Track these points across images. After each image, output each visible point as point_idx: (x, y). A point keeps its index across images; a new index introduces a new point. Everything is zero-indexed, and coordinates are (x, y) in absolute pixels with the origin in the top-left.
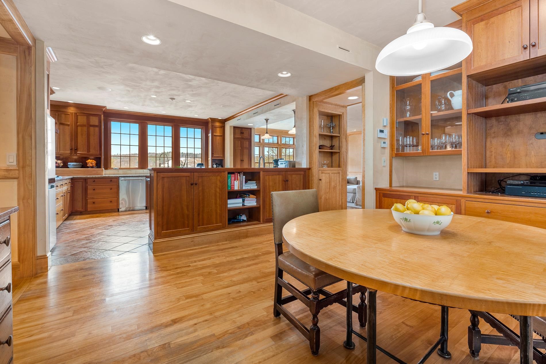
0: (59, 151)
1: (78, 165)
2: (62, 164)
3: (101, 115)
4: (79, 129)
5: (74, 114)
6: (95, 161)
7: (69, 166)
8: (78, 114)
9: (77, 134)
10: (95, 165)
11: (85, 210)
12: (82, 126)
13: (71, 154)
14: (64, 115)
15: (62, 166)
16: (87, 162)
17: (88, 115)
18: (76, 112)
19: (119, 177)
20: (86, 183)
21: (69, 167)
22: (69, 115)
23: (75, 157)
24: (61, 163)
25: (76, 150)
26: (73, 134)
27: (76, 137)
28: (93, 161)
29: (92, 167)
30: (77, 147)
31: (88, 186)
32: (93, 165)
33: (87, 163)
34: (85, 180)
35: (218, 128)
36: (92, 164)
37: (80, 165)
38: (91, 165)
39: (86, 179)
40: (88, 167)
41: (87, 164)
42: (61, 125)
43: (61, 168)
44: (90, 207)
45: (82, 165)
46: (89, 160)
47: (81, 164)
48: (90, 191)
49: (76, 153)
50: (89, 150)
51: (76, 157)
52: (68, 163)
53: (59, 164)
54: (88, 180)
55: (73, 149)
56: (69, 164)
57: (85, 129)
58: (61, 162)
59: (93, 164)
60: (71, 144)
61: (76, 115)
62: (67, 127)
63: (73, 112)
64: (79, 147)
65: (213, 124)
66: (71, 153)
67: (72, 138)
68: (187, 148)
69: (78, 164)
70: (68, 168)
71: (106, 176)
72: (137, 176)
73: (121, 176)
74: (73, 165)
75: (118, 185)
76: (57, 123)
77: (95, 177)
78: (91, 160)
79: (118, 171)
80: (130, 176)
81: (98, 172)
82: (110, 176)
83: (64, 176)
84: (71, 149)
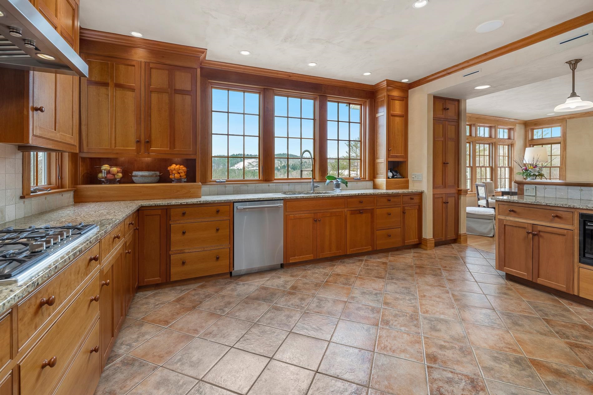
0: (113, 147)
1: (152, 176)
2: (120, 175)
3: (196, 69)
4: (154, 96)
5: (143, 65)
6: (185, 166)
7: (134, 179)
8: (151, 65)
9: (150, 108)
10: (185, 177)
11: (166, 280)
12: (160, 91)
13: (138, 153)
14: (123, 66)
15: (121, 178)
16: (169, 168)
17: (172, 69)
18: (148, 61)
19: (234, 202)
20: (168, 218)
21: (135, 181)
22: (134, 66)
23: (146, 159)
24: (118, 172)
25: (148, 143)
26: (143, 109)
27: (149, 115)
28: (182, 166)
29: (179, 180)
30: (150, 136)
31: (172, 225)
32: (180, 176)
33: (170, 171)
34: (165, 210)
35: (397, 102)
36: (179, 173)
37: (156, 176)
38: (177, 176)
39: (167, 209)
40: (171, 181)
41: (170, 175)
42: (117, 89)
43: (120, 182)
44: (176, 272)
45: (159, 176)
46: (174, 166)
47: (158, 173)
48: (175, 237)
49: (147, 150)
50: (172, 144)
51: (149, 158)
52: (132, 173)
53: (114, 175)
54: (172, 210)
55: (143, 142)
56: (135, 173)
57: (165, 97)
58: (119, 169)
59: (182, 173)
61: (148, 68)
62: (130, 94)
63: (143, 60)
64: (153, 137)
65: (389, 93)
66: (138, 151)
67: (140, 118)
68: (338, 140)
69: (151, 173)
70: (133, 182)
71: (209, 201)
72: (268, 199)
73: (238, 201)
74: (142, 176)
75: (232, 220)
76: (110, 85)
77: (186, 203)
78: (176, 165)
79: (226, 186)
80: (255, 200)
81: (190, 191)
82: (215, 201)
83: (123, 201)
84: (138, 142)
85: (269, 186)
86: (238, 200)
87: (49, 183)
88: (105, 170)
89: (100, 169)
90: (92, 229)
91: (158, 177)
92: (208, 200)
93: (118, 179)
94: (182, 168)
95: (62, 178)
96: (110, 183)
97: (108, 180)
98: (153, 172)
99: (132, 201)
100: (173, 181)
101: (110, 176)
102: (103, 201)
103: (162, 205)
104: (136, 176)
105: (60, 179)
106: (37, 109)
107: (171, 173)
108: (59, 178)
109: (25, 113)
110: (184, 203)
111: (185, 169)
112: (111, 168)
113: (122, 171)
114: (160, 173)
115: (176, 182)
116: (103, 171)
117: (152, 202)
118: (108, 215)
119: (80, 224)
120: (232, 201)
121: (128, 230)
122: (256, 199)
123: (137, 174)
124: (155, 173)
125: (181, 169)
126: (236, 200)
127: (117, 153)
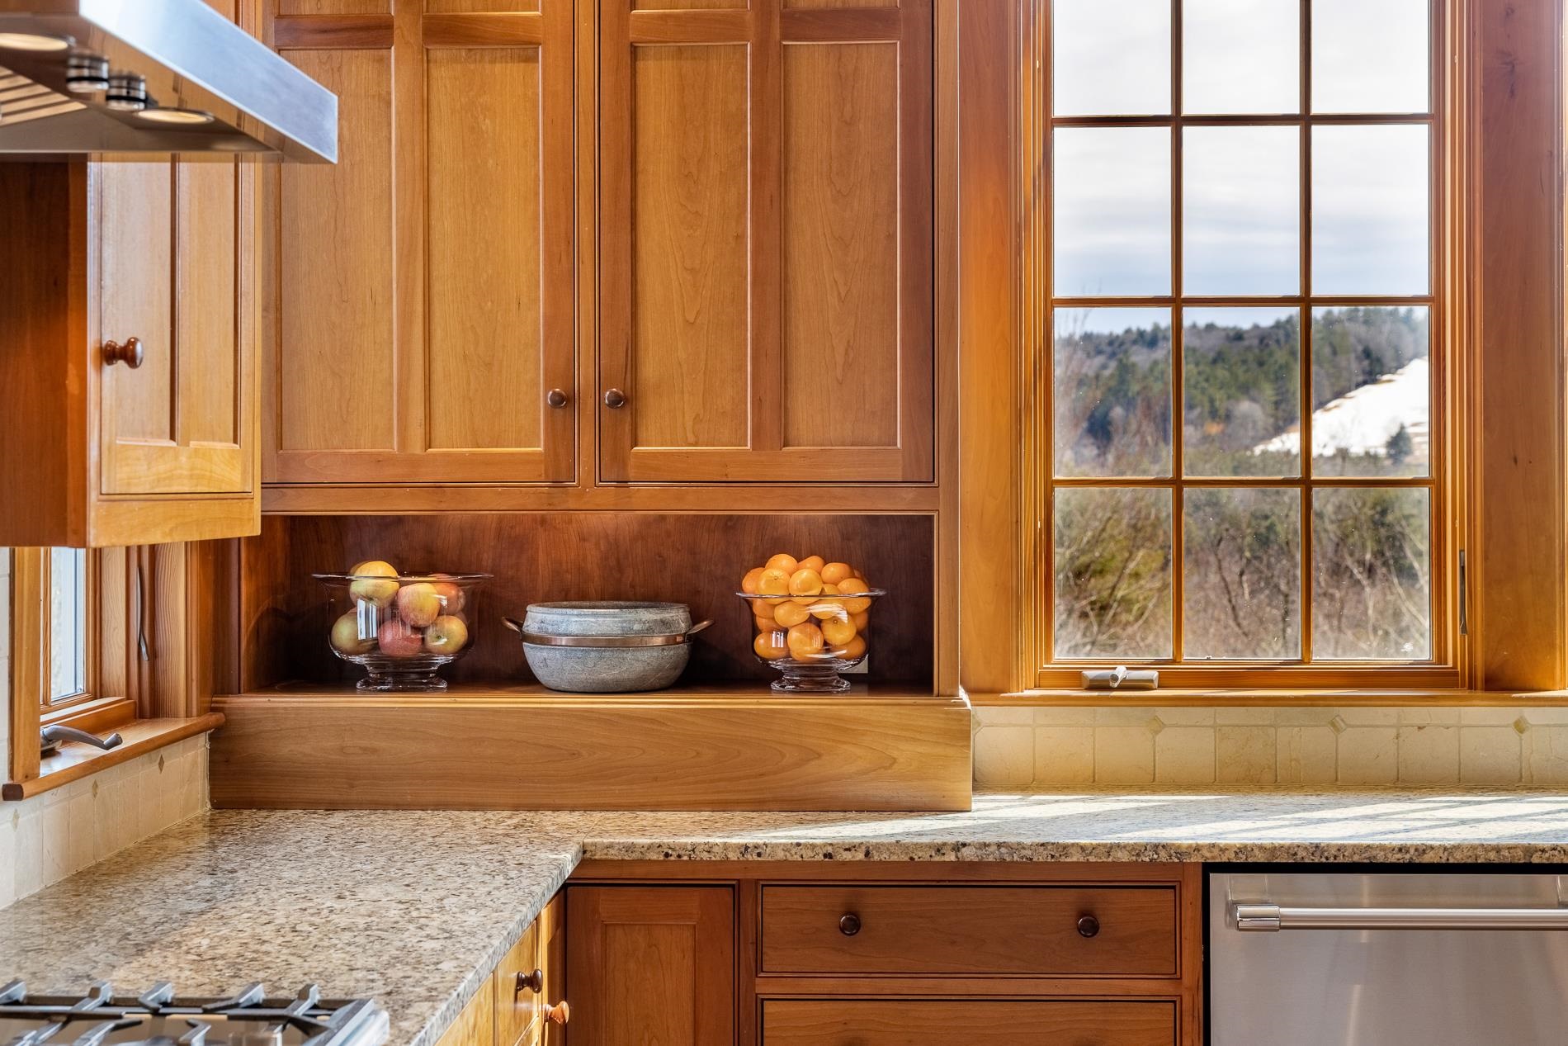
0: (416, 447)
2: (455, 630)
6: (855, 572)
7: (534, 656)
10: (858, 646)
12: (690, 36)
13: (556, 483)
15: (462, 650)
16: (750, 585)
19: (1209, 868)
20: (748, 954)
21: (540, 672)
23: (607, 520)
24: (441, 612)
25: (620, 408)
27: (623, 214)
28: (835, 571)
29: (818, 675)
30: (632, 364)
31: (770, 1008)
32: (827, 646)
33: (758, 606)
34: (726, 896)
36: (818, 623)
37: (670, 642)
38: (806, 647)
40: (760, 677)
41: (755, 633)
42: (439, 53)
46: (782, 568)
47: (677, 616)
49: (614, 461)
50: (774, 407)
51: (623, 519)
52: (524, 619)
53: (417, 629)
54: (771, 898)
55: (589, 404)
56: (537, 618)
58: (448, 594)
59: (836, 619)
60: (560, 324)
62: (506, 74)
64: (650, 369)
66: (559, 465)
67: (571, 240)
69: (637, 620)
71: (1021, 846)
72: (1493, 857)
73: (1242, 859)
74: (582, 642)
75: (1190, 1003)
76: (397, 32)
77: (860, 856)
78: (799, 560)
79: (1156, 719)
80: (1380, 859)
81: (894, 761)
82: (1065, 847)
83: (474, 807)
84: (564, 402)
85: (1520, 727)
86: (1242, 849)
87: (98, 689)
88: (369, 598)
89: (347, 592)
90: (358, 1028)
91: (683, 649)
92: (1012, 839)
93: (441, 660)
94: (835, 583)
95: (154, 655)
96: (395, 683)
97: (384, 666)
98: (648, 615)
99: (523, 815)
100: (778, 675)
101: (394, 637)
102: (360, 805)
103: (705, 856)
104: (541, 640)
105: (145, 657)
106: (110, 354)
107: (762, 622)
108: (144, 649)
109: (72, 385)
110: (847, 856)
111: (855, 589)
112: (402, 584)
113: (462, 601)
114: (695, 619)
115: (796, 684)
116: (361, 605)
117: (643, 831)
118: (411, 927)
119: (303, 995)
120: (1196, 859)
121: (513, 1028)
122: (1382, 848)
123: (550, 629)
124: (663, 622)
125: (828, 589)
126: (1223, 850)
127: (438, 487)
